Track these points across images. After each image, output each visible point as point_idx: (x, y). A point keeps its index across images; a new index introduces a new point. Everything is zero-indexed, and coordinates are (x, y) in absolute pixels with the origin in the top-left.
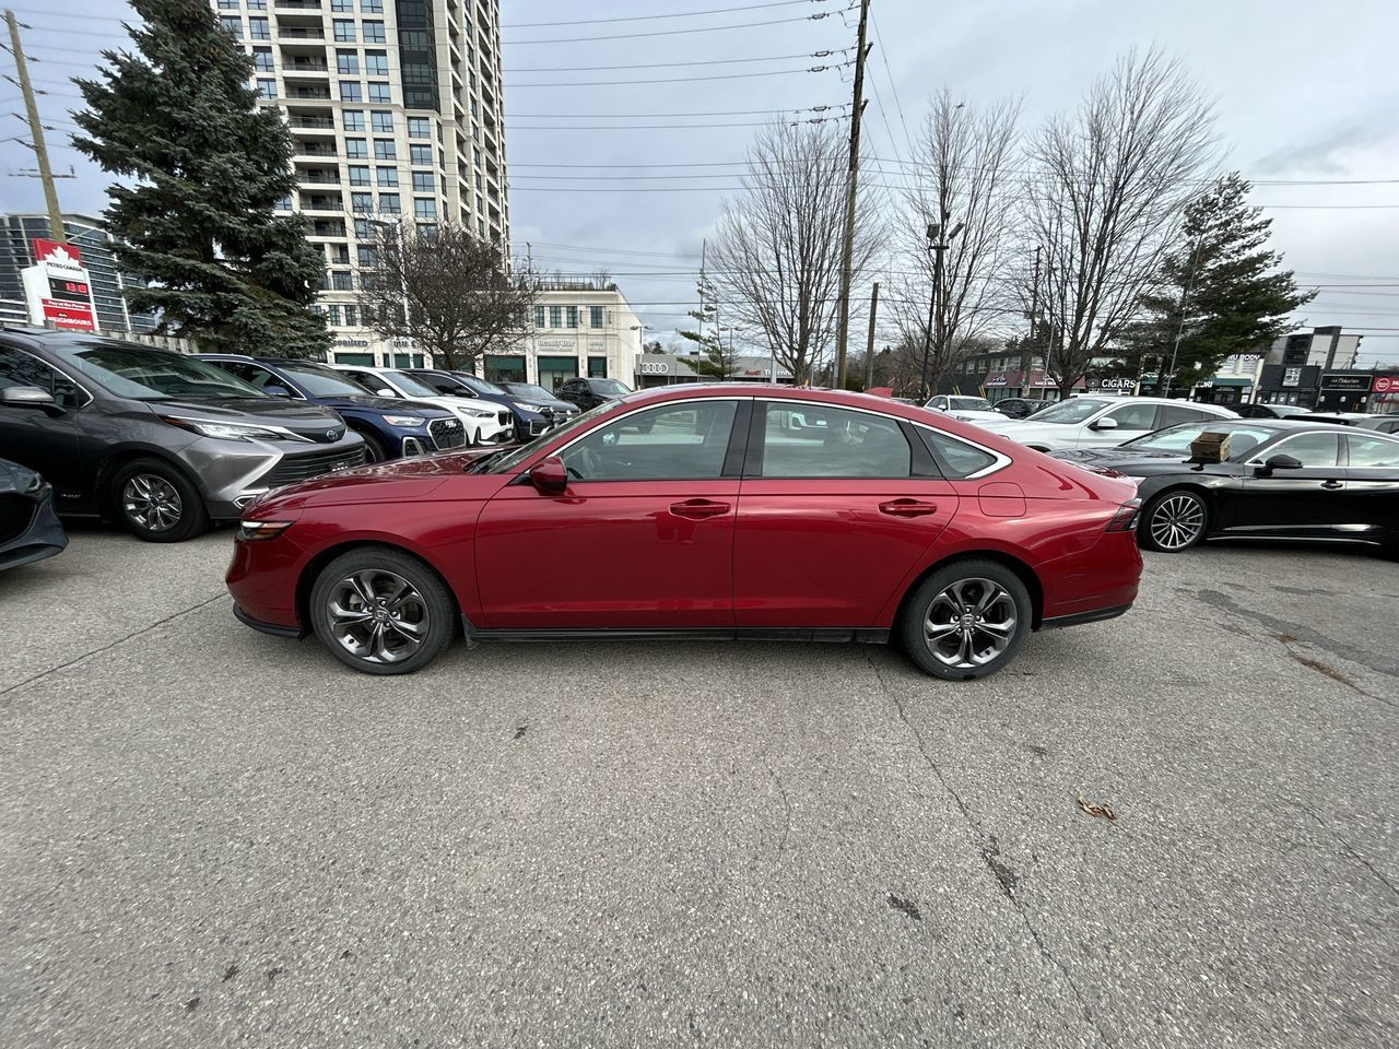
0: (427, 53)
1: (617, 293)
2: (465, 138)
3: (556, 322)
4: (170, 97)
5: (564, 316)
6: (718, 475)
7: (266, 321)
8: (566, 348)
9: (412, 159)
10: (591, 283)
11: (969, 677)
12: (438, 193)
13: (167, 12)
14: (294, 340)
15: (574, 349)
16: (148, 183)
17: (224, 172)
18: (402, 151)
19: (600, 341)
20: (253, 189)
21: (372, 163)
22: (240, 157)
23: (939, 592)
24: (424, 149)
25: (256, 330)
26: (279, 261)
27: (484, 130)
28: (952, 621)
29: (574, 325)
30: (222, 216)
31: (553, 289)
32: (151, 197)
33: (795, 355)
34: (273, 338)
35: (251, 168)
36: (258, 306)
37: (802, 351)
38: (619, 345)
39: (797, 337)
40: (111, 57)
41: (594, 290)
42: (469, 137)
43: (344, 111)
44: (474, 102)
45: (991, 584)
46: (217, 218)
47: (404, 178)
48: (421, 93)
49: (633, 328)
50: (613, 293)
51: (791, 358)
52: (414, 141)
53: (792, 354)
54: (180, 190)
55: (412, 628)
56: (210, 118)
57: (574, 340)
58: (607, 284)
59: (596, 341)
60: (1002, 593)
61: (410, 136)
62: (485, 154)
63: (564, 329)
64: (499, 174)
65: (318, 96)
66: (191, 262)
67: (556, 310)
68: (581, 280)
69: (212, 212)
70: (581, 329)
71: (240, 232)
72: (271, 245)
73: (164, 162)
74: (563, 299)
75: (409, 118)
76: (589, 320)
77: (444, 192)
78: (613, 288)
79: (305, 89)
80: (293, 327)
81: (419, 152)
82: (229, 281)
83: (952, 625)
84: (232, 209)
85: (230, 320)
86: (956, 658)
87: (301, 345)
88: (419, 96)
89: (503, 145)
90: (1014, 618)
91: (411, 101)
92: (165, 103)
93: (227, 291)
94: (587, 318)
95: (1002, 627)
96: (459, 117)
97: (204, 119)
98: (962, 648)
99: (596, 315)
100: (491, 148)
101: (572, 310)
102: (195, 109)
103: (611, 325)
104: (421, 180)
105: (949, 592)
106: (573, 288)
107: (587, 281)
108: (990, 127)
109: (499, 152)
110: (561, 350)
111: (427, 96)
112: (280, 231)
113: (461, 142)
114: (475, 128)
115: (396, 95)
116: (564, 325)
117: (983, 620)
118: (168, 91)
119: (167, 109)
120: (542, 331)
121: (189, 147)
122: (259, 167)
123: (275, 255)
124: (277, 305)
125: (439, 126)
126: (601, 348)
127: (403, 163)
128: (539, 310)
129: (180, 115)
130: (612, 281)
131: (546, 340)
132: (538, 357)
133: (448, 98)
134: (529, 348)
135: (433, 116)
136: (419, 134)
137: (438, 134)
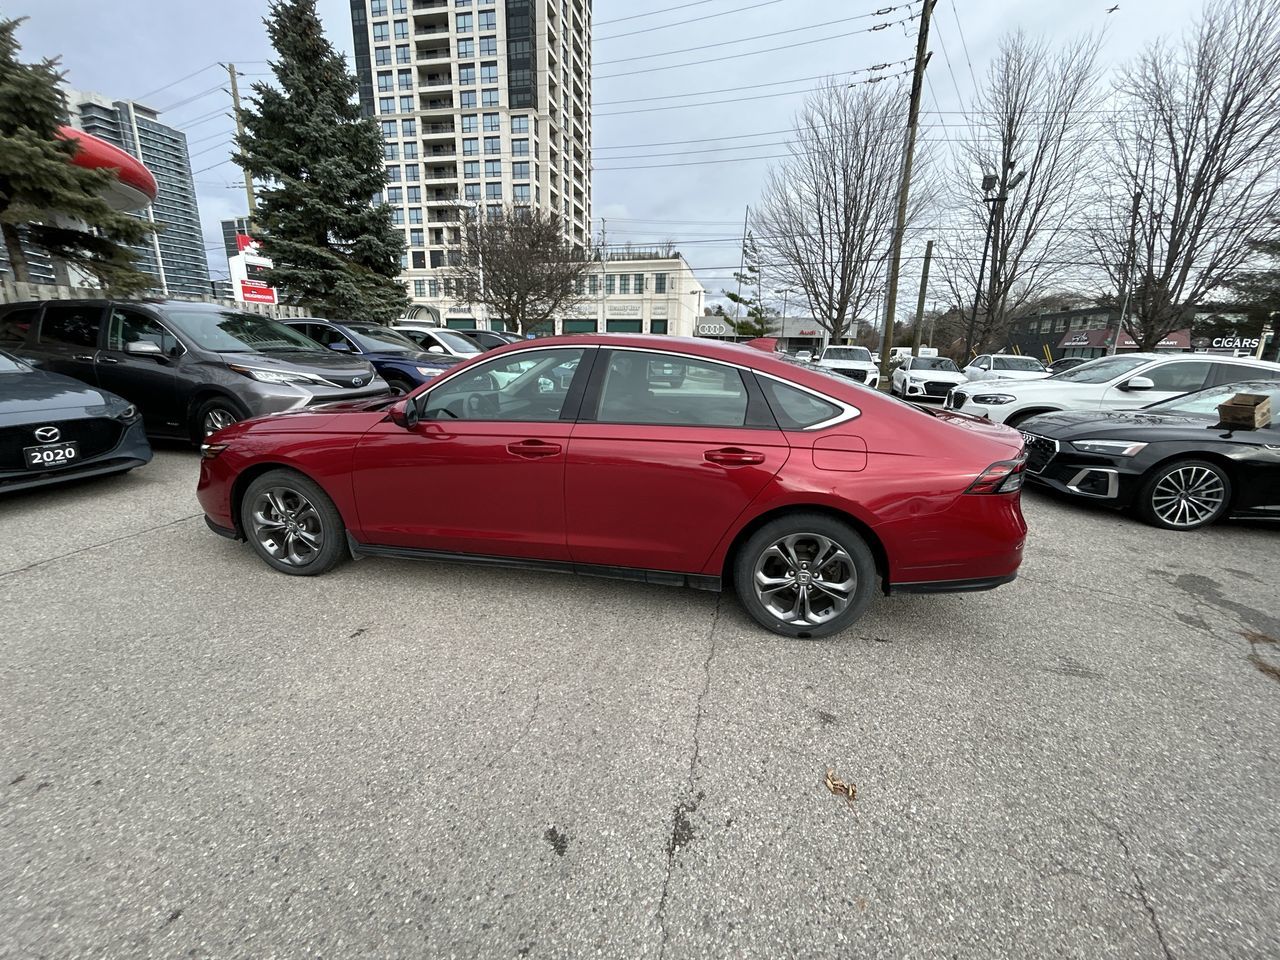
0: (529, 59)
1: (680, 260)
2: (557, 129)
3: (624, 289)
4: (294, 116)
5: (632, 283)
6: (557, 418)
7: (358, 292)
8: (633, 312)
9: (513, 152)
10: (657, 253)
11: (804, 635)
12: (533, 181)
13: (295, 48)
14: (379, 306)
15: (639, 312)
16: (281, 186)
17: (330, 173)
18: (505, 145)
19: (662, 305)
20: (352, 184)
21: (482, 158)
22: (343, 160)
23: (769, 544)
24: (523, 142)
25: (350, 299)
26: (368, 241)
27: (573, 121)
28: (787, 575)
29: (641, 291)
30: (329, 209)
31: (624, 259)
32: (283, 197)
33: (835, 314)
34: (363, 305)
35: (351, 168)
36: (354, 279)
37: (842, 311)
38: (679, 309)
39: (836, 296)
40: (257, 88)
41: (660, 259)
42: (560, 129)
43: (463, 116)
44: (566, 97)
45: (828, 542)
46: (324, 210)
47: (506, 168)
48: (523, 95)
49: (693, 293)
50: (677, 260)
51: (830, 318)
52: (515, 136)
53: (831, 313)
54: (299, 190)
55: (311, 537)
56: (322, 130)
57: (640, 305)
58: (671, 253)
59: (659, 305)
60: (839, 552)
61: (512, 132)
62: (574, 142)
63: (632, 295)
64: (584, 159)
65: (444, 106)
66: (307, 246)
67: (624, 278)
68: (648, 250)
69: (321, 206)
70: (647, 294)
71: (341, 220)
72: (365, 230)
73: (290, 170)
74: (631, 267)
75: (513, 117)
76: (654, 286)
77: (537, 178)
78: (677, 256)
79: (435, 101)
80: (379, 296)
81: (519, 146)
82: (332, 261)
83: (788, 579)
84: (337, 202)
85: (333, 291)
86: (790, 614)
87: (383, 310)
88: (521, 97)
89: (589, 133)
90: (854, 579)
91: (514, 102)
92: (290, 121)
93: (332, 268)
94: (652, 284)
95: (840, 587)
96: (553, 111)
97: (317, 131)
98: (798, 605)
99: (660, 288)
100: (578, 136)
101: (640, 278)
102: (310, 124)
103: (673, 291)
104: (519, 169)
105: (782, 546)
106: (641, 257)
107: (654, 251)
108: (1065, 66)
109: (585, 140)
110: (628, 314)
111: (528, 97)
112: (372, 218)
113: (553, 133)
114: (566, 120)
115: (503, 98)
116: (632, 291)
117: (821, 578)
118: (293, 111)
119: (292, 126)
120: (612, 297)
121: (307, 155)
122: (358, 167)
123: (365, 237)
124: (368, 278)
125: (536, 121)
126: (664, 311)
127: (506, 156)
128: (611, 278)
129: (301, 129)
130: (677, 250)
131: (615, 305)
132: (608, 320)
133: (544, 97)
134: (600, 313)
135: (532, 114)
136: (520, 130)
137: (534, 128)
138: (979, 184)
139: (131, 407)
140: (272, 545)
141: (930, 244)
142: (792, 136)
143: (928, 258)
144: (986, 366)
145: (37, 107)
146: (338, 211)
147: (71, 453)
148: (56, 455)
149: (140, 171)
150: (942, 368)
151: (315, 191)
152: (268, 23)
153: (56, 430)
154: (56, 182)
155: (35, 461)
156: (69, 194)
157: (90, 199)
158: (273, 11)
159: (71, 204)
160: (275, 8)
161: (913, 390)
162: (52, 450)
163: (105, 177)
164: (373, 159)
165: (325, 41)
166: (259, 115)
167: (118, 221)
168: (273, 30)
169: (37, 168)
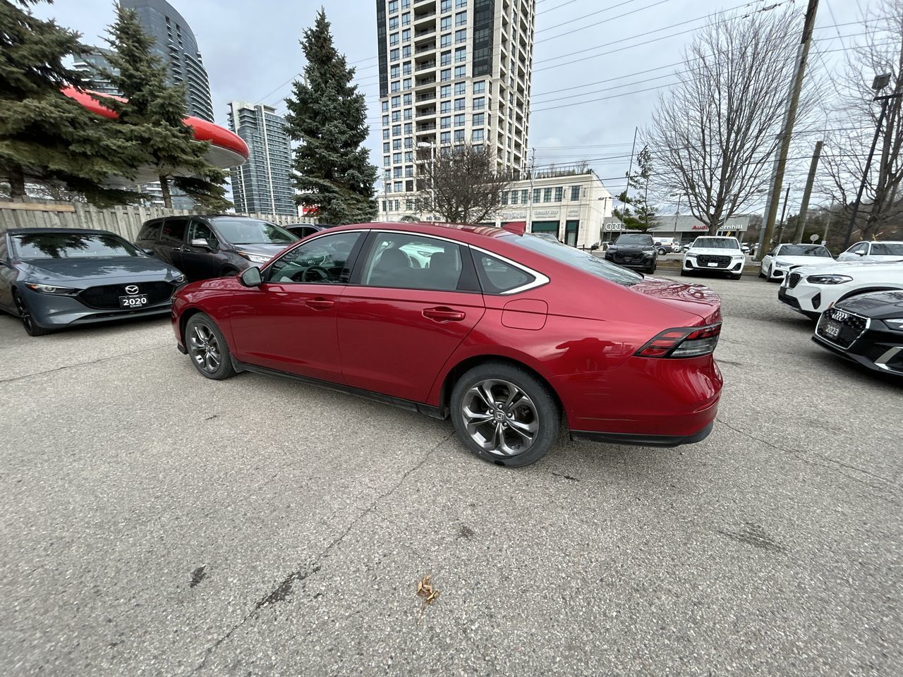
0: (488, 41)
1: (592, 175)
2: (505, 88)
3: (547, 199)
4: (313, 99)
5: (553, 193)
7: (345, 206)
8: (553, 215)
9: (474, 107)
10: (574, 171)
11: (500, 462)
12: (486, 127)
13: (317, 56)
14: (357, 215)
15: (558, 215)
16: (305, 144)
17: (331, 131)
18: (468, 103)
19: (576, 209)
20: (343, 138)
21: (453, 113)
22: (339, 123)
24: (480, 100)
25: (340, 211)
26: (352, 174)
27: (517, 80)
28: (488, 413)
29: (560, 200)
30: (330, 155)
31: (548, 177)
32: (306, 150)
33: (712, 211)
34: (348, 215)
35: (344, 128)
36: (343, 199)
37: (719, 208)
38: (589, 211)
39: (714, 194)
40: (295, 85)
41: (575, 175)
42: (507, 87)
43: (442, 87)
44: (513, 63)
45: (515, 389)
47: (468, 118)
48: (482, 66)
49: (600, 199)
50: (589, 175)
51: (707, 213)
52: (475, 96)
53: (708, 209)
54: (313, 144)
56: (328, 105)
57: (558, 210)
58: (585, 170)
59: (573, 209)
61: (474, 94)
62: (517, 95)
63: (553, 203)
64: (524, 107)
65: (430, 82)
67: (548, 191)
68: (567, 169)
69: (325, 153)
70: (564, 202)
71: (337, 161)
72: (351, 167)
73: (311, 133)
74: (553, 183)
75: (475, 83)
77: (489, 124)
78: (589, 172)
79: (425, 80)
80: (358, 209)
81: (478, 102)
82: (330, 187)
84: (335, 150)
85: (330, 207)
86: (490, 445)
87: (359, 217)
88: (481, 68)
89: (529, 87)
90: (536, 422)
91: (476, 73)
92: (311, 102)
93: (330, 192)
94: (569, 194)
95: (526, 427)
96: (503, 75)
97: (325, 106)
98: (495, 437)
99: (575, 196)
100: (521, 90)
101: (560, 189)
102: (321, 102)
103: (585, 198)
104: (477, 118)
105: (481, 389)
106: (561, 175)
107: (571, 169)
109: (526, 92)
110: (549, 217)
111: (485, 67)
112: (356, 159)
113: (502, 91)
114: (512, 79)
115: (469, 70)
116: (553, 200)
117: (513, 418)
118: (312, 96)
119: (311, 105)
120: (538, 205)
121: (319, 123)
122: (348, 126)
123: (350, 171)
124: (352, 198)
125: (490, 83)
126: (576, 214)
127: (469, 110)
128: (538, 191)
129: (316, 107)
130: (589, 167)
131: (539, 211)
132: (533, 222)
133: (497, 65)
134: (528, 217)
135: (487, 78)
136: (479, 91)
137: (489, 89)
138: (870, 84)
139: (183, 275)
140: (200, 359)
141: (820, 145)
142: (682, 68)
143: (816, 157)
144: (862, 252)
145: (171, 110)
146: (335, 155)
147: (144, 300)
148: (136, 301)
149: (239, 143)
150: (815, 254)
151: (323, 144)
152: (302, 43)
153: (137, 288)
154: (179, 150)
155: (125, 304)
156: (185, 157)
157: (196, 158)
158: (305, 35)
159: (187, 162)
160: (306, 33)
161: (778, 273)
162: (134, 298)
163: (205, 146)
164: (359, 120)
165: (333, 49)
166: (298, 102)
167: (210, 171)
168: (305, 47)
169: (169, 143)
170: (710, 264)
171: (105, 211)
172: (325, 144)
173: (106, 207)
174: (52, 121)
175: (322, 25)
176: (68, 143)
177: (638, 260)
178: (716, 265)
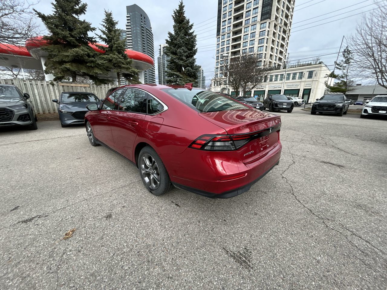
0: (270, 2)
1: (322, 65)
2: (277, 24)
3: (294, 78)
4: (175, 39)
5: (298, 76)
8: (296, 86)
9: (260, 36)
10: (311, 63)
12: (265, 44)
15: (299, 86)
17: (180, 52)
18: (257, 34)
19: (310, 83)
21: (249, 40)
22: (184, 48)
24: (263, 32)
27: (284, 20)
29: (301, 78)
30: (179, 62)
31: (296, 67)
36: (184, 80)
38: (317, 84)
41: (312, 65)
42: (278, 24)
43: (245, 28)
44: (283, 11)
46: (178, 62)
47: (256, 42)
50: (320, 65)
54: (173, 58)
57: (300, 84)
58: (318, 62)
59: (308, 83)
60: (155, 163)
61: (260, 29)
62: (283, 27)
64: (287, 32)
65: (239, 26)
67: (295, 74)
68: (307, 63)
70: (303, 79)
71: (182, 64)
74: (298, 70)
75: (261, 24)
76: (307, 76)
77: (267, 43)
78: (320, 63)
79: (237, 26)
81: (262, 33)
82: (179, 75)
84: (182, 59)
88: (265, 17)
89: (291, 22)
91: (263, 19)
92: (174, 40)
96: (276, 18)
97: (179, 41)
99: (310, 75)
100: (286, 24)
101: (302, 73)
103: (316, 77)
104: (261, 41)
106: (303, 65)
107: (309, 62)
109: (288, 25)
110: (294, 87)
111: (267, 16)
112: (190, 63)
113: (275, 26)
114: (281, 20)
115: (259, 18)
116: (297, 79)
119: (174, 41)
120: (288, 81)
121: (177, 48)
122: (188, 49)
123: (188, 68)
124: (188, 79)
125: (269, 23)
126: (310, 85)
127: (257, 37)
128: (289, 75)
129: (175, 42)
130: (321, 61)
131: (289, 84)
132: (285, 90)
133: (274, 13)
134: (282, 87)
135: (268, 21)
136: (263, 28)
137: (269, 26)
145: (119, 48)
146: (181, 62)
151: (177, 58)
152: (172, 16)
154: (121, 63)
156: (123, 66)
157: (127, 66)
158: (174, 12)
159: (124, 68)
160: (174, 11)
163: (131, 61)
164: (193, 46)
165: (184, 17)
166: (170, 41)
167: (132, 70)
168: (174, 18)
169: (118, 61)
170: (380, 112)
171: (98, 86)
172: (178, 57)
173: (99, 85)
174: (80, 55)
175: (181, 7)
176: (87, 63)
177: (332, 109)
178: (385, 112)
